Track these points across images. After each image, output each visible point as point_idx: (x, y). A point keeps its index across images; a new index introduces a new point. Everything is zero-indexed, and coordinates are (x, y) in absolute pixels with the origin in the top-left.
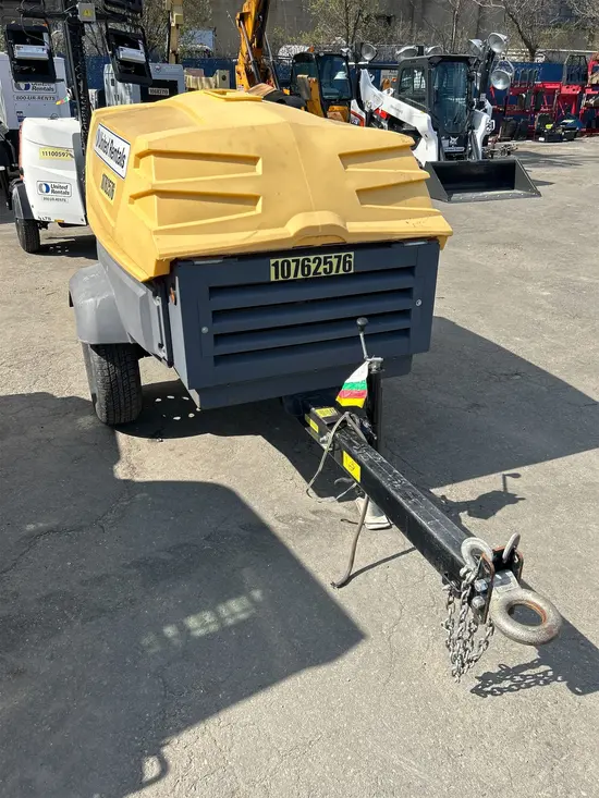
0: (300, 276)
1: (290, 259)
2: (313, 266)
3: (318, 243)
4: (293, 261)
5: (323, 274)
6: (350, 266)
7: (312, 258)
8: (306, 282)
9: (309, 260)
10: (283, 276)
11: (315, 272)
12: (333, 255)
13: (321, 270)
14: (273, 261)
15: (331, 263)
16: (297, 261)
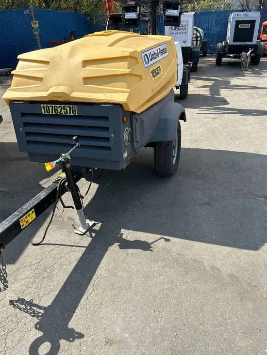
0: (54, 113)
1: (49, 105)
2: (59, 110)
3: (60, 100)
4: (50, 106)
5: (64, 114)
6: (75, 112)
7: (58, 106)
8: (56, 116)
9: (57, 107)
10: (47, 112)
11: (60, 113)
12: (67, 106)
13: (62, 112)
14: (42, 105)
15: (67, 110)
16: (52, 107)
